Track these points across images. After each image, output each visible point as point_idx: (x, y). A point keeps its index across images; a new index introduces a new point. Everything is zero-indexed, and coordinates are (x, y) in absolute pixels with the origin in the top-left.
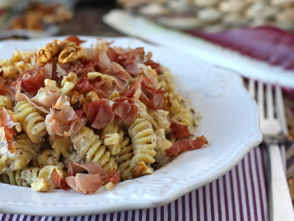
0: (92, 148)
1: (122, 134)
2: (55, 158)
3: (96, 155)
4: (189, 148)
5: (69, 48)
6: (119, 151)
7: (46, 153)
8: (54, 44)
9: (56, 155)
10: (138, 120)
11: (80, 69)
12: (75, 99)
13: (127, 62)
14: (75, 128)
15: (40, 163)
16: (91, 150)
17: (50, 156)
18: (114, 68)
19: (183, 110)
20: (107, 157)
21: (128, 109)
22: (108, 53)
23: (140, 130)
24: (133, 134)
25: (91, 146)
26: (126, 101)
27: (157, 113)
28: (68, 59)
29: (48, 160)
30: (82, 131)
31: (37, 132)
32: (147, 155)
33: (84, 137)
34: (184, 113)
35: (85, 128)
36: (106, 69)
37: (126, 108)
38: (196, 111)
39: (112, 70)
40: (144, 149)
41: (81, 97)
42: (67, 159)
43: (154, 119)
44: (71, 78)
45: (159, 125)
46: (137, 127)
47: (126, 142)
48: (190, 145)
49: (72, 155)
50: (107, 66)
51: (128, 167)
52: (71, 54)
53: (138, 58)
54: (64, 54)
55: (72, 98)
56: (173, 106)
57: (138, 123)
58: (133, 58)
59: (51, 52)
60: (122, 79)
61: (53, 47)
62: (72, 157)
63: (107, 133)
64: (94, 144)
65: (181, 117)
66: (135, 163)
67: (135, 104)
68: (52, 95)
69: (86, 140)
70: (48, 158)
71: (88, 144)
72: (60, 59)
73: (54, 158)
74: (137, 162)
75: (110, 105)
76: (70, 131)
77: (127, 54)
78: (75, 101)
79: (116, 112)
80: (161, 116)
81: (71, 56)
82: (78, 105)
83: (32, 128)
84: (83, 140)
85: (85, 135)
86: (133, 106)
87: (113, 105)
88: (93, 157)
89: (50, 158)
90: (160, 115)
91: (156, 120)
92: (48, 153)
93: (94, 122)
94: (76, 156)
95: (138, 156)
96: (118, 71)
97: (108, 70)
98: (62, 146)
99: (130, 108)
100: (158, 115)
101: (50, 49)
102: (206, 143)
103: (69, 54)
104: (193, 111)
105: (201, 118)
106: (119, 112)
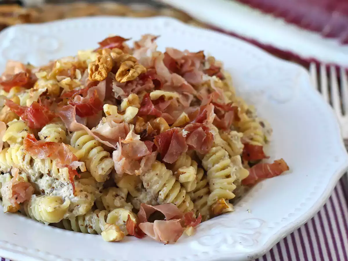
0: (166, 187)
2: (123, 198)
3: (171, 194)
4: (267, 175)
5: (127, 62)
6: (195, 186)
7: (112, 192)
8: (109, 59)
9: (123, 194)
10: (214, 149)
11: (139, 87)
12: (140, 126)
13: (186, 68)
14: (146, 165)
15: (105, 205)
16: (165, 188)
17: (117, 195)
18: (174, 81)
19: (253, 124)
20: (183, 197)
21: (203, 137)
22: (164, 61)
23: (217, 162)
24: (209, 166)
25: (165, 184)
26: (201, 129)
27: (229, 136)
28: (128, 78)
29: (115, 200)
30: (153, 167)
31: (105, 172)
32: (228, 191)
33: (157, 174)
34: (255, 128)
35: (156, 163)
36: (166, 82)
37: (200, 136)
38: (265, 123)
39: (172, 83)
40: (223, 184)
41: (148, 125)
42: (136, 198)
43: (227, 144)
44: (132, 100)
45: (233, 150)
46: (214, 157)
47: (201, 175)
48: (268, 170)
49: (141, 194)
50: (167, 79)
51: (205, 204)
52: (131, 72)
53: (198, 64)
54: (122, 72)
55: (136, 126)
56: (242, 120)
57: (214, 153)
58: (193, 64)
59: (107, 69)
60: (185, 93)
61: (108, 63)
62: (141, 196)
63: (181, 166)
64: (168, 181)
65: (252, 134)
66: (214, 200)
67: (210, 132)
68: (117, 127)
69: (159, 177)
70: (115, 198)
71: (161, 182)
72: (118, 77)
73: (121, 198)
74: (215, 199)
75: (183, 135)
76: (141, 169)
77: (185, 58)
78: (140, 130)
79: (190, 143)
80: (235, 140)
81: (132, 75)
82: (145, 135)
83: (97, 167)
84: (156, 178)
85: (158, 172)
86: (208, 134)
87: (186, 135)
88: (167, 196)
89: (117, 198)
90: (234, 138)
91: (229, 145)
92: (114, 193)
93: (166, 155)
94: (146, 194)
95: (217, 192)
96: (179, 85)
97: (168, 84)
98: (130, 184)
99: (205, 137)
100: (231, 139)
101: (105, 65)
102: (288, 168)
103: (129, 70)
104: (262, 124)
105: (272, 131)
106: (193, 142)
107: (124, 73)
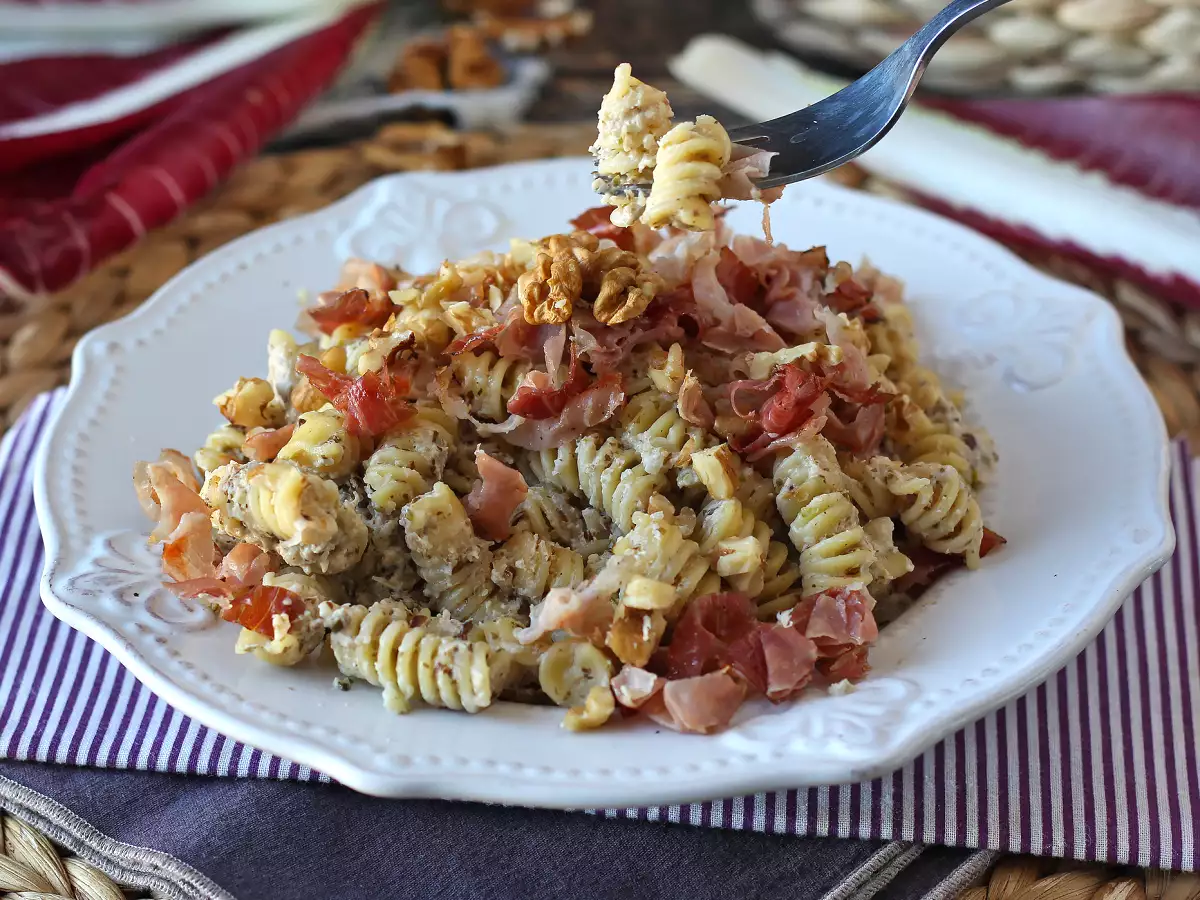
1: (767, 533)
6: (759, 588)
8: (572, 268)
13: (776, 291)
18: (738, 323)
19: (941, 440)
22: (717, 269)
27: (869, 468)
28: (627, 312)
34: (947, 450)
36: (717, 322)
38: (979, 438)
39: (733, 325)
43: (861, 486)
45: (872, 503)
47: (780, 557)
50: (718, 314)
52: (632, 296)
53: (807, 280)
54: (610, 298)
56: (913, 428)
58: (795, 281)
59: (569, 294)
61: (573, 279)
72: (599, 312)
77: (777, 265)
81: (632, 303)
96: (750, 333)
97: (723, 329)
101: (565, 284)
103: (626, 293)
104: (970, 441)
107: (614, 300)
